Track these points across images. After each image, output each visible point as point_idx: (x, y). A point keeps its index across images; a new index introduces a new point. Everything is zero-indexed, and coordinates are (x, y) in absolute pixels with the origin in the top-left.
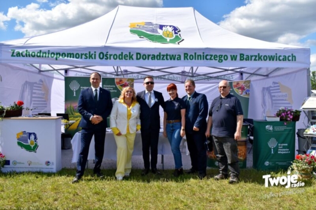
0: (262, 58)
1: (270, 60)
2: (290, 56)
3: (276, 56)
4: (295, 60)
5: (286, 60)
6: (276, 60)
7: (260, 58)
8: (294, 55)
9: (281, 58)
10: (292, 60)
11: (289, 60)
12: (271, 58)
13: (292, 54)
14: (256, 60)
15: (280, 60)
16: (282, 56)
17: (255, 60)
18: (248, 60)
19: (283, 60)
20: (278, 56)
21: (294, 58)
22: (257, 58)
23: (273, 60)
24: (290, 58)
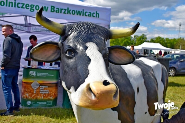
0: (71, 12)
1: (77, 14)
2: (94, 13)
3: (83, 12)
4: (98, 17)
5: (91, 16)
6: (83, 15)
7: (69, 12)
8: (98, 13)
9: (87, 14)
10: (96, 17)
11: (94, 17)
12: (79, 13)
13: (96, 12)
14: (66, 13)
15: (86, 16)
16: (88, 12)
17: (64, 13)
18: (59, 12)
19: (89, 16)
20: (84, 12)
21: (97, 15)
22: (66, 12)
23: (80, 15)
24: (95, 15)
